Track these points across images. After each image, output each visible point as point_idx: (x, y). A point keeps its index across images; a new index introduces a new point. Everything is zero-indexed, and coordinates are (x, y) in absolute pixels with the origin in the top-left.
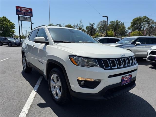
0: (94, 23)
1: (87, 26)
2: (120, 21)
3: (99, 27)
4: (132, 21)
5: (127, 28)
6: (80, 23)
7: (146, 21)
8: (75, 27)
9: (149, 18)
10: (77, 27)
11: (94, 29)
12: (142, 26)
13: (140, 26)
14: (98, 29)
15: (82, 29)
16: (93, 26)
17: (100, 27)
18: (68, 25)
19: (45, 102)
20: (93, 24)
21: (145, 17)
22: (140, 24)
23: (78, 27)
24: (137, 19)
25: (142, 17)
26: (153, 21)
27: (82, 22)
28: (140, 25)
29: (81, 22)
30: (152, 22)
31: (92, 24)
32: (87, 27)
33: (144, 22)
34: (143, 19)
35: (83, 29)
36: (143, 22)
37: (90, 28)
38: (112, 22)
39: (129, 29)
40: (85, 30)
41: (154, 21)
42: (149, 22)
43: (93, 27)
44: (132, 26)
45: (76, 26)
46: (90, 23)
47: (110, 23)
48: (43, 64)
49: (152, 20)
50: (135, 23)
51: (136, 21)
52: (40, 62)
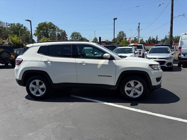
7: (53, 28)
9: (54, 25)
12: (49, 32)
13: (47, 32)
22: (47, 30)
24: (42, 25)
25: (48, 23)
33: (51, 28)
34: (49, 25)
36: (50, 29)
39: (35, 35)
42: (55, 29)
44: (38, 32)
48: (111, 76)
49: (57, 27)
50: (41, 29)
51: (42, 27)
52: (102, 76)
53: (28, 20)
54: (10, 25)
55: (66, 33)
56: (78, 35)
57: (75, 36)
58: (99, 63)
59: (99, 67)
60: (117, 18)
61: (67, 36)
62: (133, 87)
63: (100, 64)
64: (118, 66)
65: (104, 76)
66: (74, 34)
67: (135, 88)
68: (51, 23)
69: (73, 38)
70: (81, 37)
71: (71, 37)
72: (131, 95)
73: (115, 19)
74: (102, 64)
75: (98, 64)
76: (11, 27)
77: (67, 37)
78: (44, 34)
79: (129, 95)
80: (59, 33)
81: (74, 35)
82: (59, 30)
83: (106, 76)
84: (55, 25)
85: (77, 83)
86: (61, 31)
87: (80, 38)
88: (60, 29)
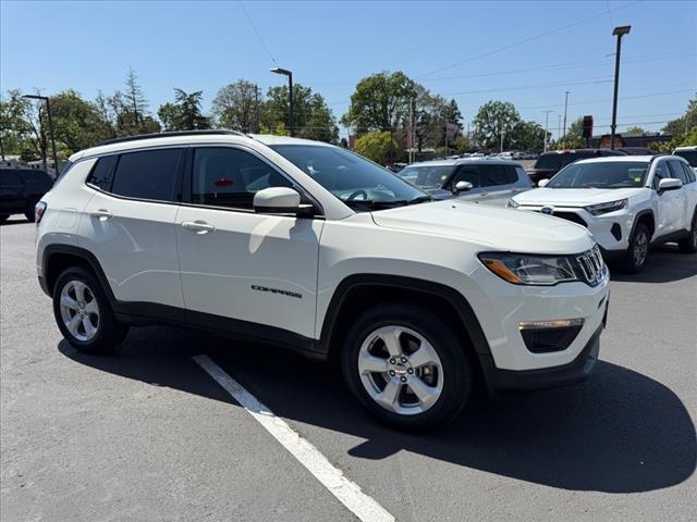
0: (198, 94)
1: (164, 104)
2: (309, 90)
3: (222, 109)
4: (354, 91)
5: (339, 119)
6: (129, 87)
7: (406, 92)
8: (106, 106)
9: (411, 82)
10: (115, 107)
11: (204, 119)
12: (392, 111)
13: (384, 110)
14: (220, 120)
15: (141, 118)
16: (197, 106)
17: (226, 112)
18: (63, 96)
19: (364, 440)
20: (195, 98)
21: (400, 77)
22: (385, 103)
23: (122, 106)
24: (371, 83)
25: (389, 75)
26: (427, 94)
27: (137, 82)
28: (385, 107)
29: (131, 83)
30: (423, 98)
31: (191, 96)
32: (162, 110)
33: (398, 95)
34: (395, 85)
35: (145, 115)
36: (395, 98)
37: (184, 115)
38: (277, 90)
39: (345, 121)
40: (158, 124)
41: (430, 94)
42: (415, 95)
43: (195, 109)
44: (356, 111)
45: (110, 101)
46: (181, 91)
47: (269, 94)
48: (300, 296)
49: (422, 89)
50: (365, 99)
51: (368, 93)
52: (265, 289)
53: (280, 71)
54: (273, 92)
55: (460, 109)
56: (507, 113)
57: (494, 119)
58: (253, 233)
59: (253, 248)
60: (629, 27)
61: (460, 121)
62: (398, 360)
63: (257, 236)
64: (328, 250)
65: (274, 291)
66: (490, 109)
67: (407, 365)
68: (400, 74)
69: (482, 127)
70: (516, 120)
71: (475, 122)
72: (387, 398)
73: (621, 32)
74: (264, 234)
75: (249, 235)
76: (276, 97)
77: (461, 125)
78: (376, 118)
79: (377, 397)
80: (426, 109)
81: (490, 115)
82: (428, 100)
83: (282, 292)
84: (415, 82)
85: (188, 308)
86: (436, 101)
87: (513, 124)
88: (433, 94)
